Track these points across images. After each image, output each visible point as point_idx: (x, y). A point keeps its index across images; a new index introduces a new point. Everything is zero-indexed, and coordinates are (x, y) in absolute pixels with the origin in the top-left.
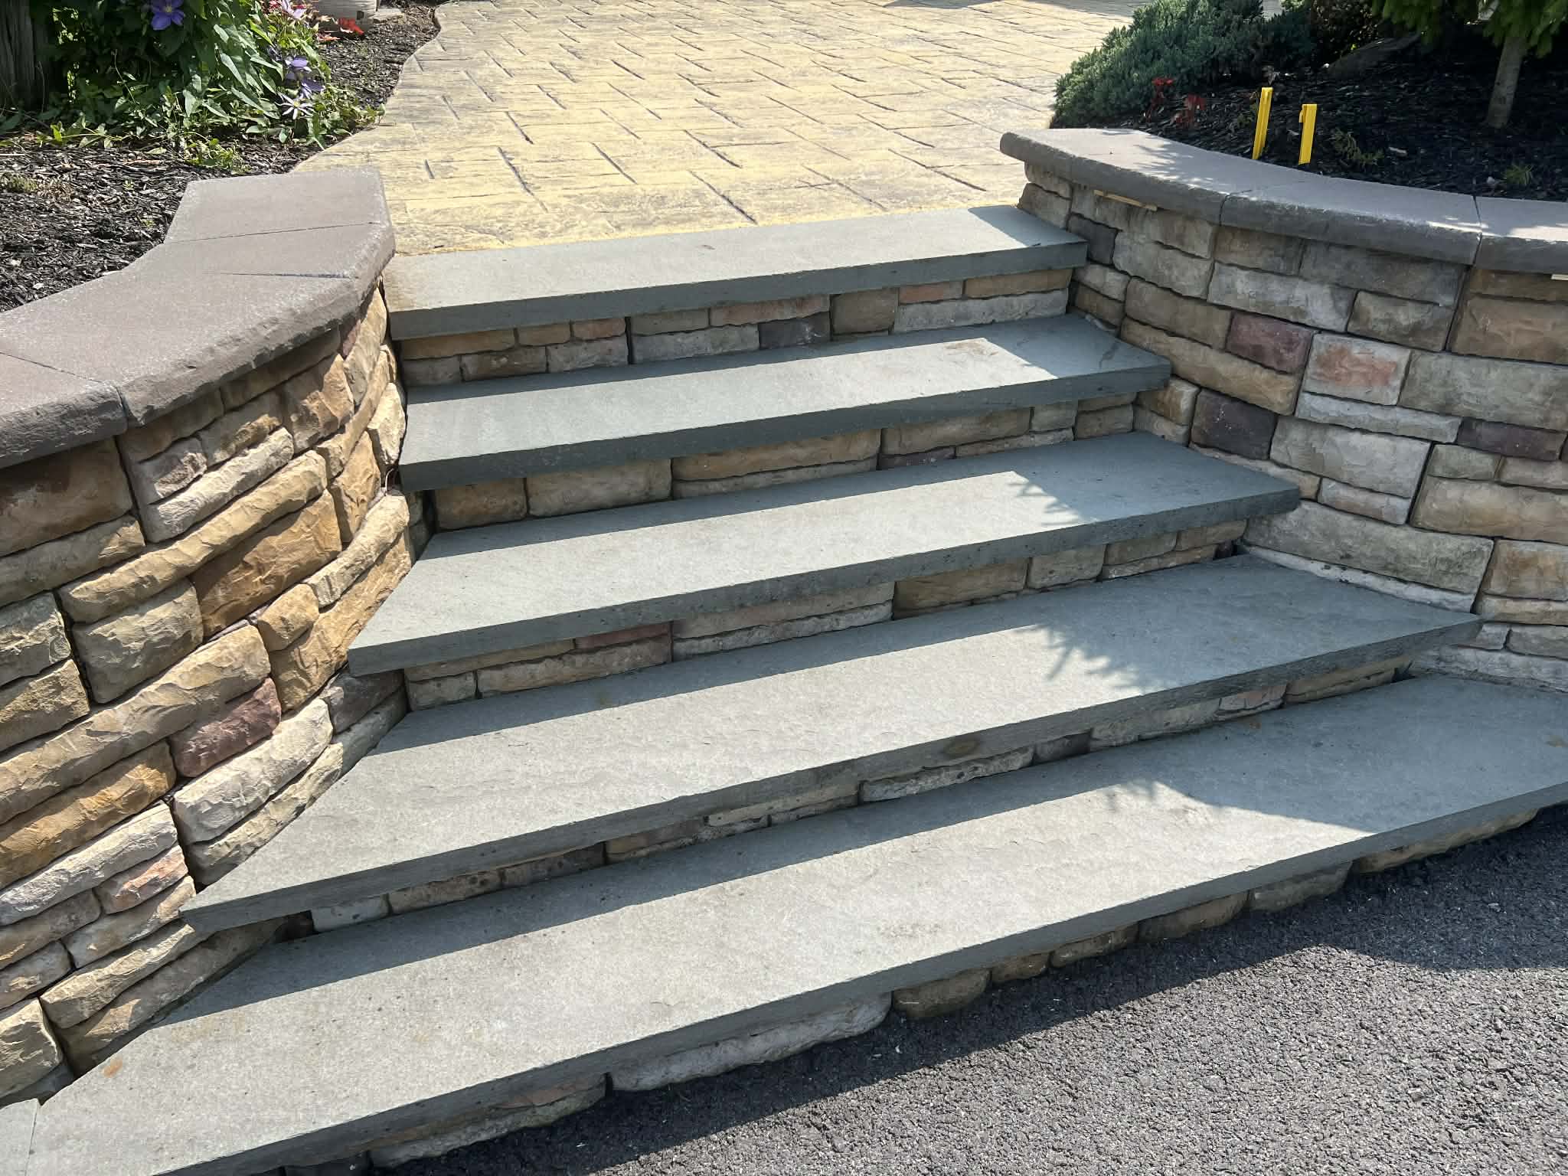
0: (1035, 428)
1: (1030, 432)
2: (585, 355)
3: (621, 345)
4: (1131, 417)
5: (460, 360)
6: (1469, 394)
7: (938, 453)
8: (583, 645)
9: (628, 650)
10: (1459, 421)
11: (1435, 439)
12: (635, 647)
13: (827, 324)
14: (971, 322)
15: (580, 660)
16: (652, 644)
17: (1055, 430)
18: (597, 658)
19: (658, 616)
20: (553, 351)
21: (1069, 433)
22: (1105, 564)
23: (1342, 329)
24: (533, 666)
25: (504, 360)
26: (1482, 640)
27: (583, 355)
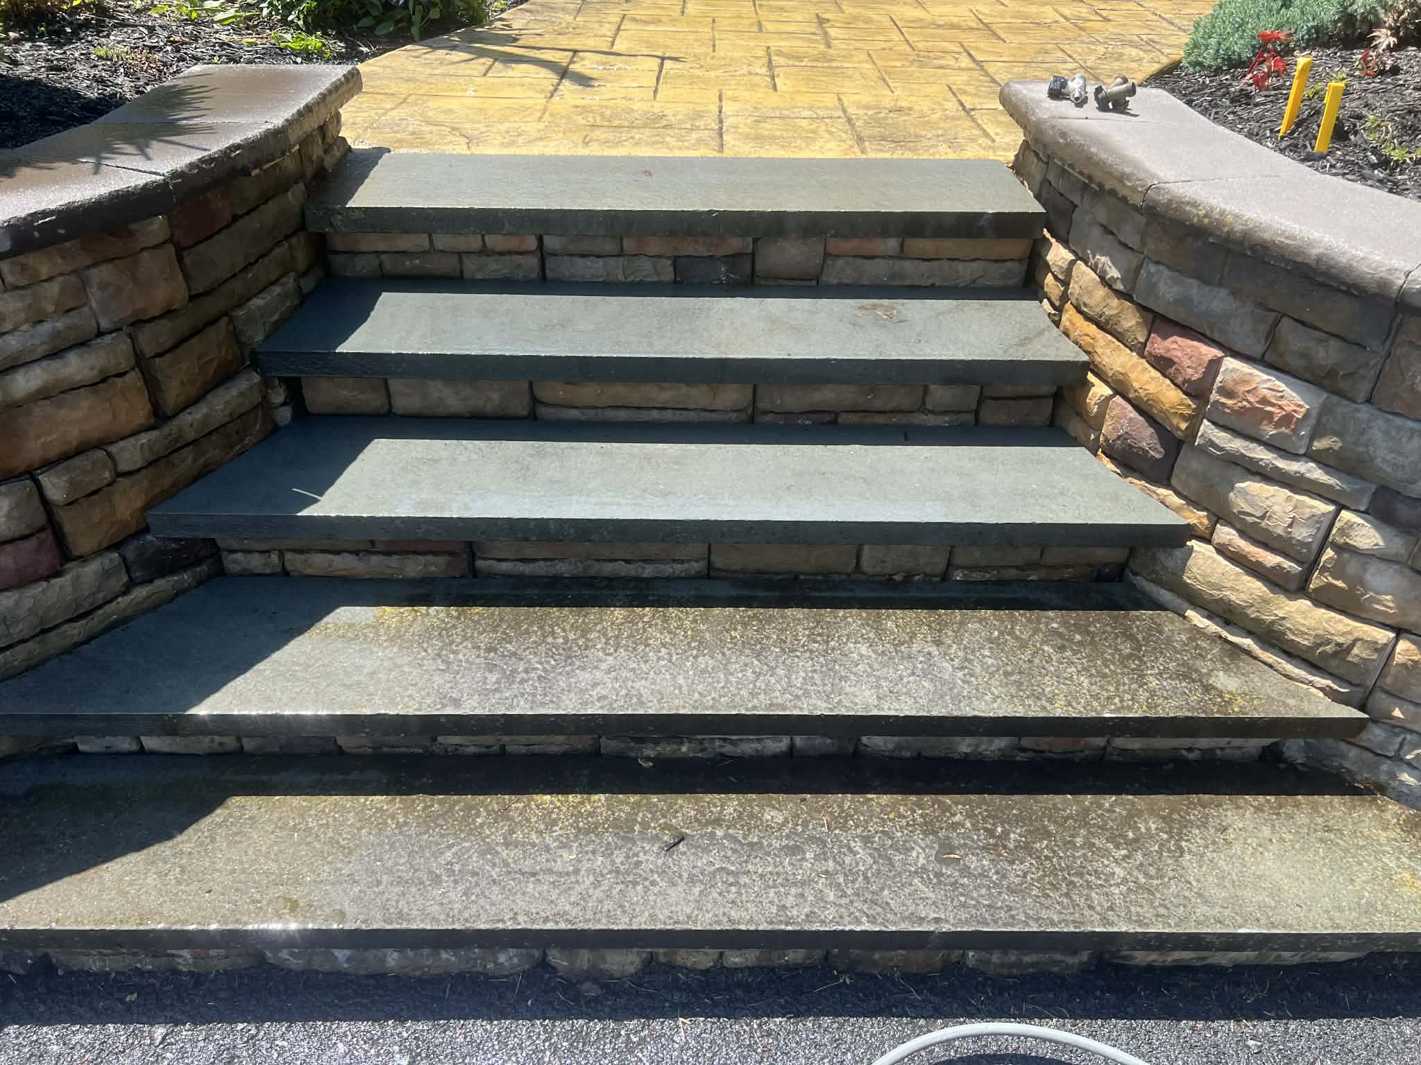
0: (929, 407)
1: (922, 409)
2: (495, 267)
3: (533, 261)
4: (1049, 411)
5: (378, 257)
6: (1384, 460)
7: (814, 416)
8: (380, 547)
9: (422, 559)
10: (1373, 488)
11: (1343, 502)
12: (430, 558)
13: (748, 266)
14: (908, 282)
15: (375, 559)
16: (447, 558)
17: (953, 412)
18: (394, 561)
19: (438, 534)
20: (466, 260)
21: (970, 418)
22: (949, 564)
23: (1258, 356)
24: (330, 557)
25: (417, 261)
26: (1369, 740)
27: (493, 266)
